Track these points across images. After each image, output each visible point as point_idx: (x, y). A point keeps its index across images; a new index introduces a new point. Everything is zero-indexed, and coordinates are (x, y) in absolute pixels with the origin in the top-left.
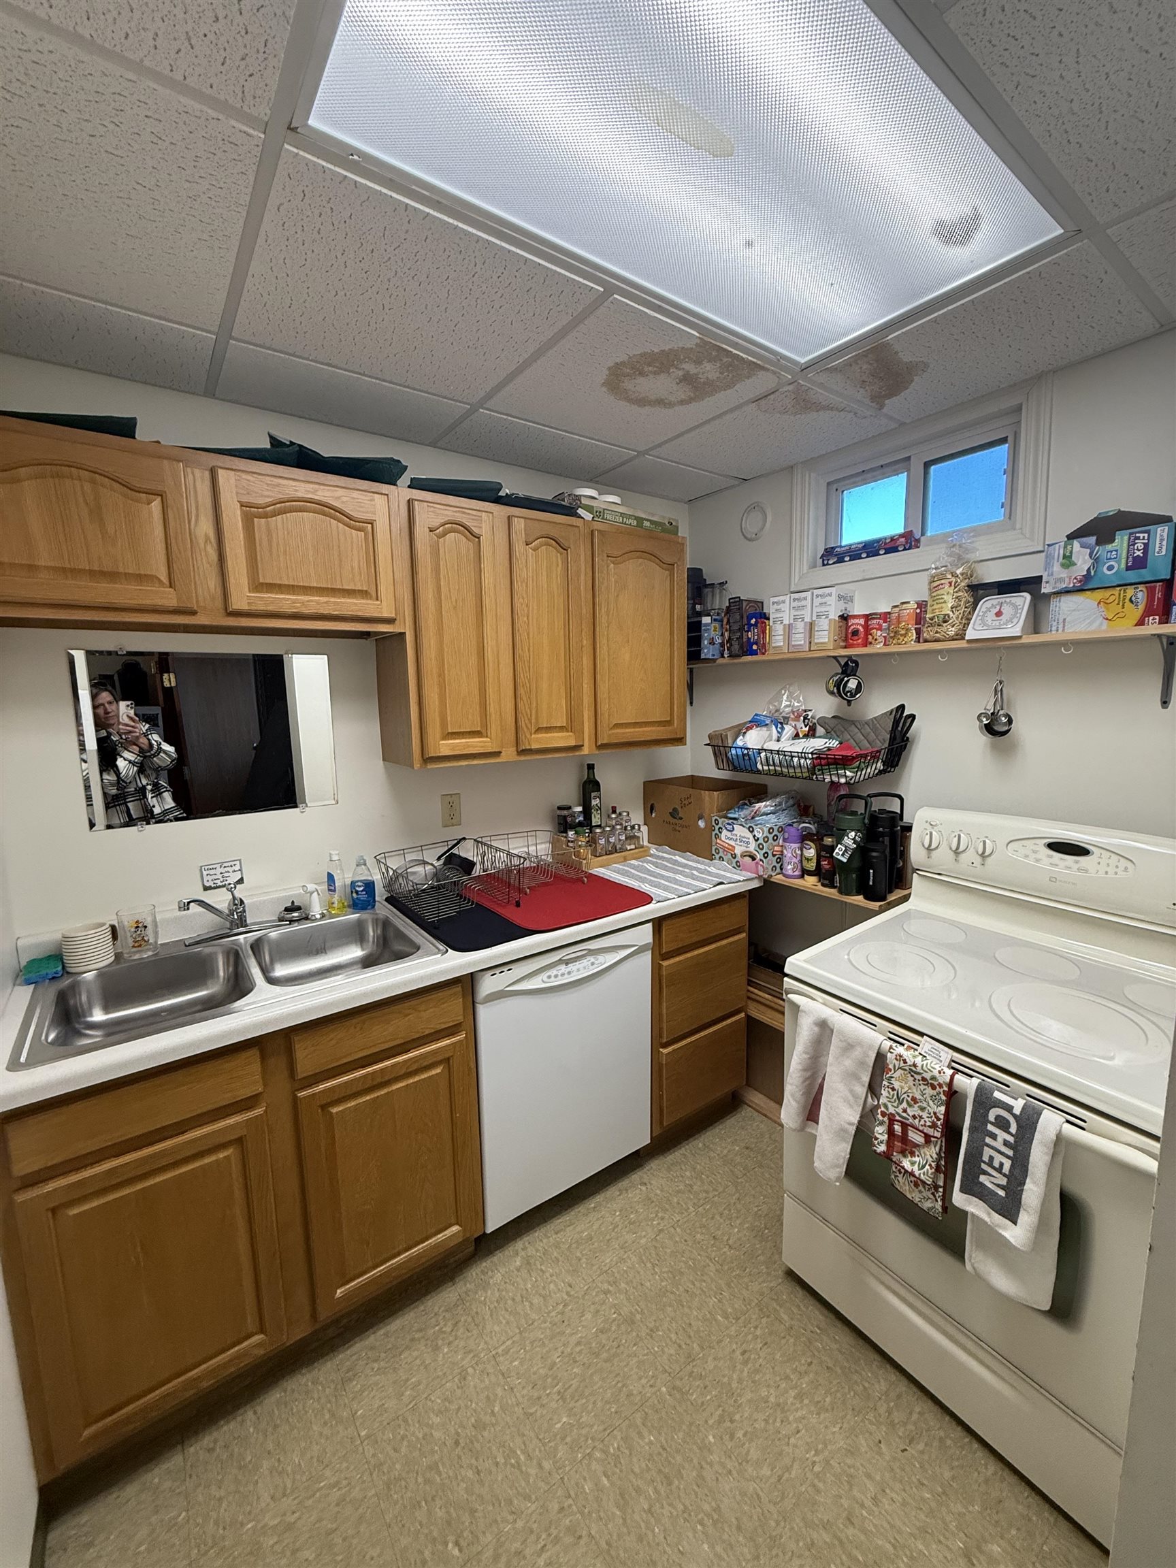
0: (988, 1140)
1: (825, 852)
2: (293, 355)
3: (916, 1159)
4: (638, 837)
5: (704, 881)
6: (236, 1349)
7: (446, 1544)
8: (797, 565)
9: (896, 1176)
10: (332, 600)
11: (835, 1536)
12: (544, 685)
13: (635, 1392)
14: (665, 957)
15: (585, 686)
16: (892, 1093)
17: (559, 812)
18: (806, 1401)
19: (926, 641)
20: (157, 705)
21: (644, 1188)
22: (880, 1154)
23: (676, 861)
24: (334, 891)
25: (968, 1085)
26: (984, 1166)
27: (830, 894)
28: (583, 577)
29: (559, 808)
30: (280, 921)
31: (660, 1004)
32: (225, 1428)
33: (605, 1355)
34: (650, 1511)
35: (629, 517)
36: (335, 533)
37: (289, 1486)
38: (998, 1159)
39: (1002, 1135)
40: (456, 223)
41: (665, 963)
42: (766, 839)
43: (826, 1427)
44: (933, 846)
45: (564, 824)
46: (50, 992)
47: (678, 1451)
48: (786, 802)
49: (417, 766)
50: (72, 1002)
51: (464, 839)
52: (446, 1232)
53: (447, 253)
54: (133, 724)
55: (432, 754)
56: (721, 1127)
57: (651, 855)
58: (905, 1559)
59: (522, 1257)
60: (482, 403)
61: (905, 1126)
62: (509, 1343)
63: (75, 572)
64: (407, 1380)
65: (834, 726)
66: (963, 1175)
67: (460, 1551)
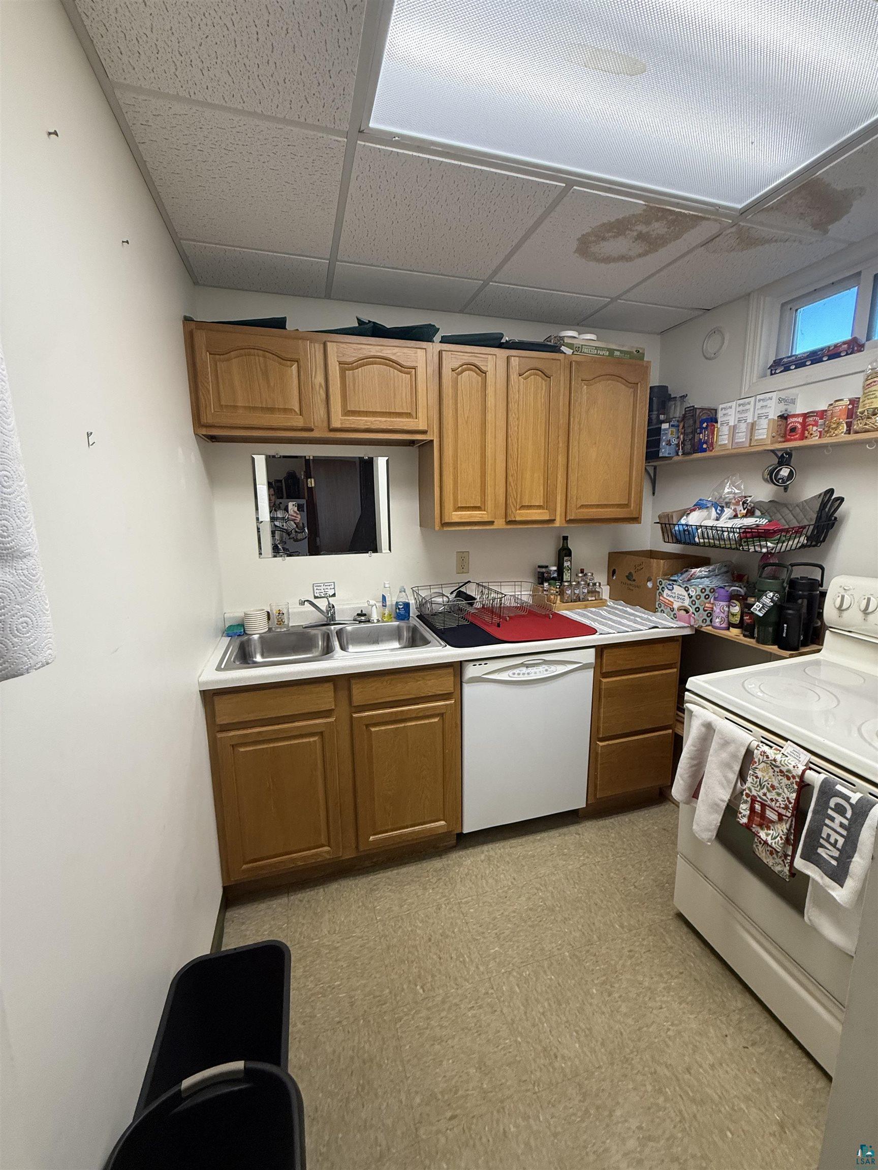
0: (827, 821)
1: (746, 608)
2: (372, 265)
3: (771, 832)
4: (599, 592)
5: (643, 625)
6: (316, 850)
7: (416, 986)
8: (748, 377)
9: (757, 846)
10: (389, 419)
11: (673, 1074)
12: (528, 475)
13: (547, 949)
14: (605, 675)
15: (559, 477)
16: (755, 780)
17: (539, 570)
18: (672, 993)
19: (857, 432)
20: (304, 498)
21: (577, 836)
22: (742, 825)
23: (626, 611)
24: (386, 606)
25: (816, 779)
26: (822, 841)
27: (749, 642)
28: (561, 397)
29: (539, 567)
30: (354, 620)
31: (599, 709)
32: (309, 893)
33: (530, 923)
34: (543, 1014)
35: (602, 349)
36: (392, 375)
37: (337, 929)
38: (834, 836)
39: (839, 819)
40: (459, 163)
41: (604, 680)
42: (698, 597)
43: (684, 1013)
44: (844, 607)
45: (542, 577)
46: (237, 641)
47: (569, 990)
48: (719, 569)
49: (437, 528)
50: (247, 649)
51: (469, 582)
52: (436, 823)
53: (456, 183)
54: (295, 515)
55: (447, 521)
56: (646, 812)
57: (608, 606)
58: (727, 1108)
59: (486, 855)
60: (491, 278)
61: (763, 806)
62: (470, 898)
63: (254, 409)
64: (406, 900)
65: (770, 508)
66: (804, 846)
67: (424, 991)
